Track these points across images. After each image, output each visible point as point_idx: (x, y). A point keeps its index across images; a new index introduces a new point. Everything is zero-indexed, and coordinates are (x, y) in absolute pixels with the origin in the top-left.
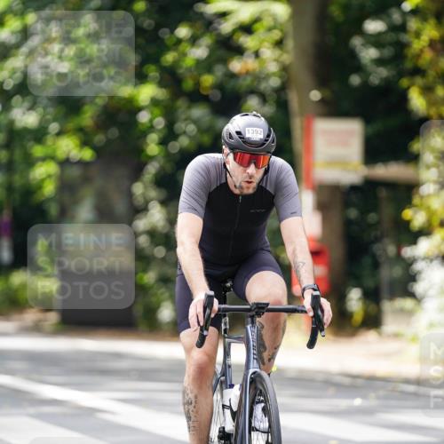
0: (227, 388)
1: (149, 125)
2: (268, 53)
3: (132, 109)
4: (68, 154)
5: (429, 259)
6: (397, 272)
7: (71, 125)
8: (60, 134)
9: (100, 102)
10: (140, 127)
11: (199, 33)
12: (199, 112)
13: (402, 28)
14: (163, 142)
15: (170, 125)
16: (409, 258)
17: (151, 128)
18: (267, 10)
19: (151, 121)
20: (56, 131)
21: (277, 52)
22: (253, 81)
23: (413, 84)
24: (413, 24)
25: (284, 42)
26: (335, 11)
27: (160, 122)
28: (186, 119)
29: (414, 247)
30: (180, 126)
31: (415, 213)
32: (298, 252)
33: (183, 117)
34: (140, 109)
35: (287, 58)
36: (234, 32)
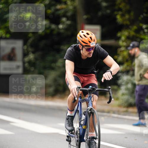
2: (69, 2)
5: (123, 72)
31: (118, 57)
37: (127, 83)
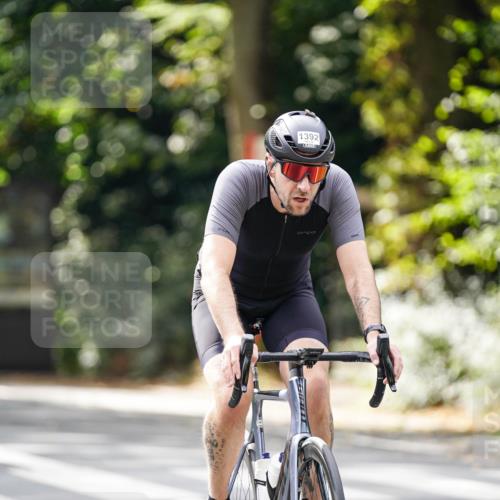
0: (258, 458)
1: (69, 145)
2: (205, 64)
3: (50, 127)
10: (59, 148)
12: (127, 130)
13: (354, 36)
14: (89, 162)
15: (94, 144)
17: (71, 149)
18: (202, 16)
19: (72, 140)
21: (216, 62)
22: (187, 95)
23: (367, 99)
24: (369, 31)
26: (281, 17)
27: (82, 141)
28: (112, 138)
30: (105, 146)
32: (359, 285)
34: (59, 127)
35: (227, 69)
36: (168, 39)
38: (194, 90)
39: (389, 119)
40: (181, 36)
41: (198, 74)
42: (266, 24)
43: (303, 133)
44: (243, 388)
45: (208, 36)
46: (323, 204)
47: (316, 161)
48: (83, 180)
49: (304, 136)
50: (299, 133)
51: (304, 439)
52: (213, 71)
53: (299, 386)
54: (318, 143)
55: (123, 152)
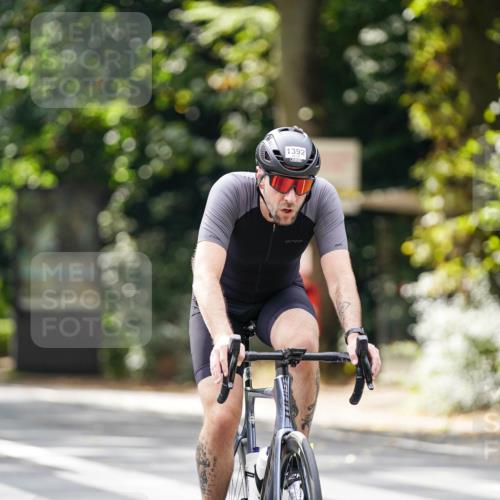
0: (249, 452)
1: (118, 147)
2: (253, 66)
3: (99, 129)
4: (27, 180)
5: (432, 298)
6: (396, 312)
7: (30, 147)
8: (17, 157)
9: (63, 120)
10: (107, 149)
11: (175, 43)
12: (175, 132)
13: (404, 38)
14: (134, 166)
15: (142, 147)
16: (410, 298)
17: (120, 151)
18: (250, 19)
19: (120, 142)
20: (13, 154)
21: (264, 65)
22: (235, 97)
23: (415, 101)
24: (416, 34)
25: (270, 54)
26: (329, 19)
27: (130, 144)
28: (160, 141)
29: (415, 284)
30: (153, 148)
31: (417, 246)
32: (342, 291)
33: (156, 138)
34: (107, 129)
35: (275, 71)
36: (215, 42)
37: (448, 334)
38: (242, 93)
39: (437, 122)
40: (229, 39)
41: (246, 76)
42: (314, 27)
43: (290, 148)
44: (230, 385)
45: (256, 39)
46: (310, 215)
47: (303, 174)
48: (130, 182)
49: (291, 151)
50: (287, 148)
51: (287, 433)
52: (261, 74)
53: (284, 384)
54: (304, 157)
55: (170, 155)
